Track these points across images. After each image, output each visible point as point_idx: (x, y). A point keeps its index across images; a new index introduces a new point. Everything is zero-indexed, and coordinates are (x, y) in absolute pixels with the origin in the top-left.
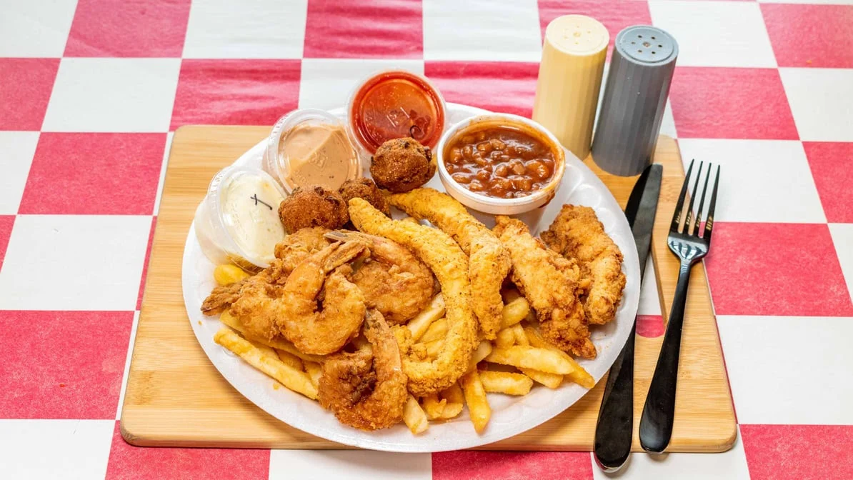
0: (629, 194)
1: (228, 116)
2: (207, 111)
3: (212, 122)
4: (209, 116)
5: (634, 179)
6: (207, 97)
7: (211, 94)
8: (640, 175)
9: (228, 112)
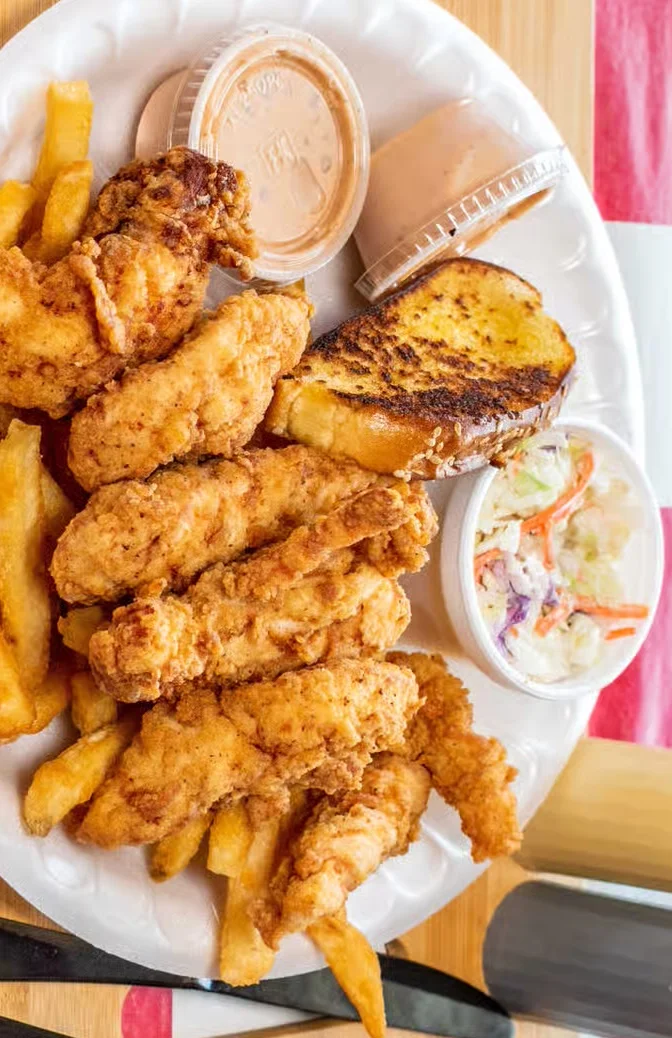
0: (445, 968)
1: (615, 65)
2: (626, 21)
3: (601, 31)
4: (614, 23)
5: (479, 981)
6: (656, 18)
7: (663, 26)
8: (486, 991)
9: (622, 65)
